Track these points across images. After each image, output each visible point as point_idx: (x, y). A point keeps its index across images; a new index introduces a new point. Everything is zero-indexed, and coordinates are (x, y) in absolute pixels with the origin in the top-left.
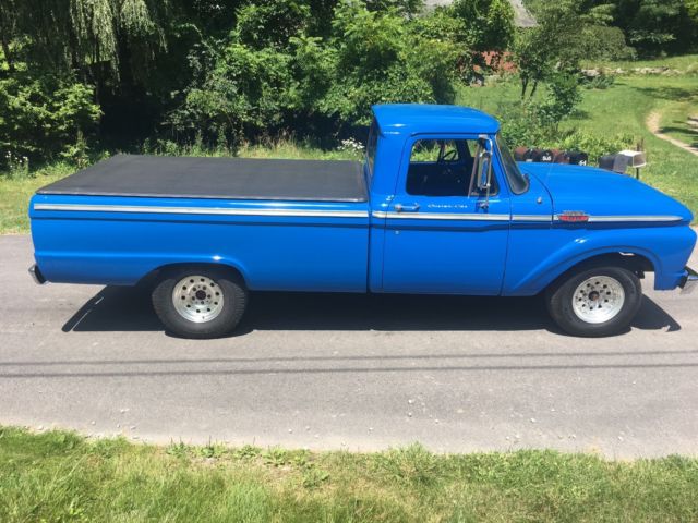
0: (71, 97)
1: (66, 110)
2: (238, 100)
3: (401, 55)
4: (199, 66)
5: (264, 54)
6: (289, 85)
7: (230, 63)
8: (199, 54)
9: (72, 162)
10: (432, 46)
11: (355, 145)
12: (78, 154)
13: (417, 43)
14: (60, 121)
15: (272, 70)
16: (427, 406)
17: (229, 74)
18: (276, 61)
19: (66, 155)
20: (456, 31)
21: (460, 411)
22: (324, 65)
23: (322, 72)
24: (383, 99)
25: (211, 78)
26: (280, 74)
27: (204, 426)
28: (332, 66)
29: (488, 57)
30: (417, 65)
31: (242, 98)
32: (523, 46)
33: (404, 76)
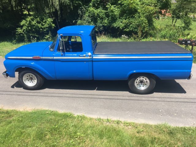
0: (48, 22)
1: (46, 26)
2: (91, 23)
3: (139, 11)
4: (81, 13)
5: (99, 10)
6: (105, 19)
7: (89, 13)
8: (81, 10)
9: (47, 40)
10: (148, 8)
11: (125, 37)
12: (49, 38)
13: (143, 7)
14: (45, 29)
15: (101, 15)
16: (165, 112)
17: (89, 16)
18: (102, 12)
19: (46, 38)
20: (155, 4)
21: (175, 114)
22: (116, 14)
23: (115, 15)
24: (133, 23)
25: (84, 17)
26: (103, 16)
27: (104, 114)
28: (118, 14)
29: (163, 12)
30: (143, 14)
31: (92, 23)
32: (173, 8)
33: (139, 17)
